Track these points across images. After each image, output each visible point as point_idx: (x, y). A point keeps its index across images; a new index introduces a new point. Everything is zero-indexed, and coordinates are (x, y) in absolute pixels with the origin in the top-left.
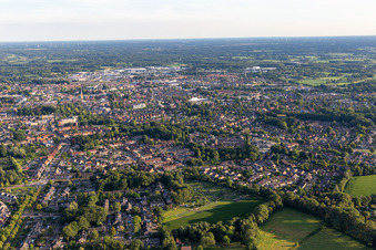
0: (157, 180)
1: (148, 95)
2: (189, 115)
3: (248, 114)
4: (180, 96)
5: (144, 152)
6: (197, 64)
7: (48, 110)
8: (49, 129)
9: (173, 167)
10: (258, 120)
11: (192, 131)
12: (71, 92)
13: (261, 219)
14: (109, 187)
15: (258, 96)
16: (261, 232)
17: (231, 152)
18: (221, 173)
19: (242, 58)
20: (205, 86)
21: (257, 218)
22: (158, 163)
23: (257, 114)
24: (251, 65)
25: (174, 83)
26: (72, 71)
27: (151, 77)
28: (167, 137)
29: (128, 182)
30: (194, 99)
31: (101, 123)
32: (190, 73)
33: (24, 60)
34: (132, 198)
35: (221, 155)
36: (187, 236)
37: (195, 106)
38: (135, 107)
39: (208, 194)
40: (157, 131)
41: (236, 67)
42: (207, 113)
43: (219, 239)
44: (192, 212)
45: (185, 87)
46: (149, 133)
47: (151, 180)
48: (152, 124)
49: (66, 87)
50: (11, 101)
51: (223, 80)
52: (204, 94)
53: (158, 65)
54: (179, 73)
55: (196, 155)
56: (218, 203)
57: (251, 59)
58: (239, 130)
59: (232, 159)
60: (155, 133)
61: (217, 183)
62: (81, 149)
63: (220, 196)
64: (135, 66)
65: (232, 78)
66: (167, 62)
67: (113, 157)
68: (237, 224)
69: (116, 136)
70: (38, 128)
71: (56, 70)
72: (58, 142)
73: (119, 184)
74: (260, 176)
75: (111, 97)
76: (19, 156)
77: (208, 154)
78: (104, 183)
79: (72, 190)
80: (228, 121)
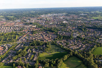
0: (44, 44)
1: (54, 21)
2: (61, 26)
3: (75, 26)
4: (61, 21)
6: (69, 13)
7: (31, 24)
8: (29, 28)
9: (50, 40)
10: (77, 28)
11: (60, 30)
12: (39, 19)
13: (64, 60)
15: (80, 22)
17: (66, 37)
18: (61, 43)
19: (80, 12)
20: (68, 18)
22: (47, 39)
23: (78, 26)
24: (81, 14)
25: (62, 18)
26: (42, 14)
27: (58, 16)
28: (53, 32)
30: (64, 22)
31: (40, 27)
32: (67, 15)
33: (34, 12)
35: (63, 38)
37: (64, 24)
38: (50, 23)
39: (55, 49)
40: (51, 30)
41: (78, 14)
42: (65, 26)
44: (48, 54)
45: (64, 19)
46: (49, 30)
48: (51, 28)
50: (26, 21)
51: (73, 17)
52: (67, 20)
53: (60, 13)
54: (64, 15)
55: (57, 37)
56: (56, 52)
57: (82, 12)
58: (71, 30)
59: (66, 39)
61: (59, 46)
62: (32, 34)
63: (58, 50)
64: (56, 13)
65: (75, 17)
66: (63, 12)
67: (38, 37)
69: (42, 31)
70: (27, 28)
71: (39, 14)
72: (29, 32)
73: (34, 45)
74: (71, 45)
75: (46, 21)
76: (18, 35)
77: (60, 37)
78: (31, 44)
79: (24, 45)
80: (69, 28)
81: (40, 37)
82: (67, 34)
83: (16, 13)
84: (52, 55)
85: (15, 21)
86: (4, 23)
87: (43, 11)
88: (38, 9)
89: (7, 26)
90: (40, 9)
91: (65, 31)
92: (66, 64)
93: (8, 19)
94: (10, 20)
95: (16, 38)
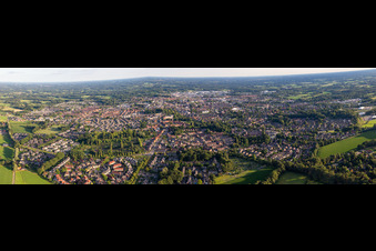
1: (210, 106)
2: (232, 118)
3: (263, 117)
4: (227, 107)
5: (207, 139)
6: (236, 90)
7: (159, 111)
8: (159, 121)
11: (233, 127)
12: (171, 102)
13: (274, 180)
14: (186, 159)
17: (255, 139)
18: (249, 152)
20: (240, 101)
22: (214, 146)
25: (224, 100)
26: (173, 91)
28: (220, 130)
30: (235, 109)
32: (233, 94)
35: (250, 141)
37: (236, 113)
38: (203, 112)
39: (242, 165)
42: (241, 117)
44: (233, 178)
46: (210, 128)
47: (210, 156)
48: (212, 122)
49: (169, 99)
50: (142, 106)
51: (249, 99)
52: (240, 106)
54: (227, 94)
55: (235, 142)
56: (248, 172)
58: (259, 126)
59: (255, 143)
60: (213, 127)
61: (247, 159)
62: (173, 134)
63: (249, 167)
64: (204, 90)
65: (254, 97)
67: (189, 141)
69: (192, 128)
70: (153, 121)
71: (165, 90)
72: (161, 129)
73: (193, 157)
74: (272, 153)
75: (191, 106)
76: (141, 137)
77: (242, 141)
78: (184, 155)
79: (167, 159)
80: (253, 121)
81: (195, 142)
82: (254, 134)
85: (118, 106)
88: (158, 79)
90: (163, 79)
91: (246, 128)
93: (100, 102)
95: (138, 143)
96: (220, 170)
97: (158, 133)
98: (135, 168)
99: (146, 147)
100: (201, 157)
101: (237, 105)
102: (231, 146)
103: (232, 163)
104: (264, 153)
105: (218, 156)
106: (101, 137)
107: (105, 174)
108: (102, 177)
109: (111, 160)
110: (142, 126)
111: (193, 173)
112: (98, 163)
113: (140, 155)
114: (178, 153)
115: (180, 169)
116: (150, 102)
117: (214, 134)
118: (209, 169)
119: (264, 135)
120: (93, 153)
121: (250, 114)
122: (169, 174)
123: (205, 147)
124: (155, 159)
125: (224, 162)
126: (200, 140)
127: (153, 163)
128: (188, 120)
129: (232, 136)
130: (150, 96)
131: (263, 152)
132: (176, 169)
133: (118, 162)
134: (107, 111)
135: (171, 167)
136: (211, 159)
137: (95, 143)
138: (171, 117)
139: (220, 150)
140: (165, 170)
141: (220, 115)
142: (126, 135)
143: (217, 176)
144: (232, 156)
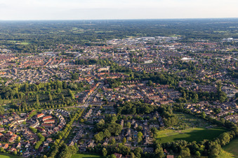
0: (155, 110)
1: (155, 55)
2: (180, 69)
3: (221, 70)
4: (174, 56)
5: (149, 91)
6: (189, 35)
7: (92, 62)
8: (93, 74)
9: (167, 102)
10: (228, 74)
11: (181, 80)
12: (107, 51)
13: (224, 143)
14: (125, 112)
15: (229, 58)
16: (223, 152)
17: (207, 95)
18: (198, 109)
19: (220, 32)
20: (192, 50)
21: (221, 142)
22: (157, 99)
23: (228, 70)
24: (226, 37)
25: (172, 47)
26: (109, 38)
27: (158, 43)
28: (164, 83)
29: (137, 110)
30: (185, 59)
31: (123, 71)
32: (184, 41)
33: (82, 31)
34: (138, 121)
35: (200, 97)
36: (172, 148)
37: (185, 63)
38: (146, 62)
39: (188, 122)
40: (158, 78)
41: (216, 38)
42: (192, 68)
43: (193, 153)
44: (176, 133)
45: (179, 50)
46: (153, 79)
47: (152, 109)
48: (155, 74)
49: (104, 48)
50: (72, 56)
51: (205, 47)
52: (192, 55)
53: (163, 36)
54: (176, 41)
55: (182, 96)
56: (194, 129)
57: (227, 33)
58: (213, 80)
59: (207, 100)
60: (156, 79)
61: (195, 116)
62: (110, 87)
63: (196, 124)
64: (148, 36)
65: (212, 46)
66: (168, 34)
67: (129, 93)
68: (206, 144)
69: (132, 80)
70: (86, 73)
71: (100, 37)
72: (96, 82)
74: (227, 113)
75: (130, 55)
76: (73, 89)
77: (191, 96)
78: (121, 109)
79: (103, 112)
80: (206, 74)
82: (206, 90)
83: (29, 32)
84: (188, 133)
85: (40, 54)
86: (13, 59)
87: (106, 29)
88: (87, 22)
89: (28, 68)
90: (94, 22)
91: (196, 82)
92: (229, 152)
93: (16, 49)
94: (25, 52)
95: (70, 95)
96: (161, 124)
97: (93, 86)
98: (68, 119)
99: (80, 100)
100: (141, 110)
101: (188, 54)
102: (177, 101)
103: (176, 118)
104: (216, 112)
105: (160, 110)
106: (23, 89)
107: (34, 127)
108: (31, 130)
109: (39, 113)
110: (73, 78)
111: (133, 126)
112: (23, 117)
113: (73, 107)
114: (115, 106)
115: (119, 122)
116: (81, 51)
117: (158, 86)
118: (150, 123)
119: (218, 92)
120: (15, 107)
121: (204, 66)
122: (106, 127)
123: (146, 100)
124: (90, 111)
125: (167, 117)
126: (141, 93)
127: (88, 115)
128: (127, 71)
129: (179, 90)
130: (80, 44)
131: (215, 110)
132: (113, 122)
133: (47, 114)
134: (27, 59)
135: (108, 120)
136: (153, 113)
137: (16, 96)
138: (108, 69)
139: (163, 103)
140: (102, 122)
141: (166, 65)
142: (54, 86)
143: (159, 129)
144: (177, 111)
